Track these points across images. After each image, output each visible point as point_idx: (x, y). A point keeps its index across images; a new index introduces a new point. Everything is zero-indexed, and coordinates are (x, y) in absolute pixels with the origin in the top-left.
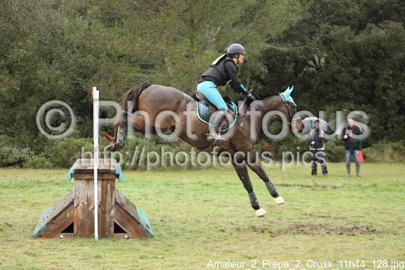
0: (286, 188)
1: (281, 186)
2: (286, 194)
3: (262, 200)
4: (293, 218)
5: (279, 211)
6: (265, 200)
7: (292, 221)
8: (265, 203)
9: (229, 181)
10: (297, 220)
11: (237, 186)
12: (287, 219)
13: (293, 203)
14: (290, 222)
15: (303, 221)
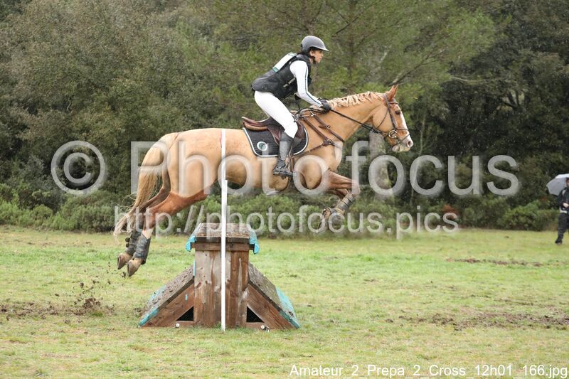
0: (473, 265)
1: (466, 262)
2: (475, 273)
3: (443, 281)
4: (483, 304)
5: (464, 296)
6: (446, 281)
7: (481, 309)
8: (446, 284)
9: (398, 254)
10: (488, 308)
11: (408, 262)
12: (476, 306)
14: (480, 310)
15: (498, 309)
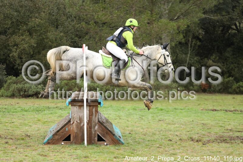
0: (215, 112)
1: (211, 111)
2: (215, 116)
3: (198, 120)
4: (218, 132)
5: (209, 128)
6: (201, 120)
7: (217, 134)
8: (200, 122)
9: (177, 107)
10: (221, 134)
11: (181, 111)
12: (214, 133)
13: (219, 122)
14: (217, 135)
15: (225, 134)
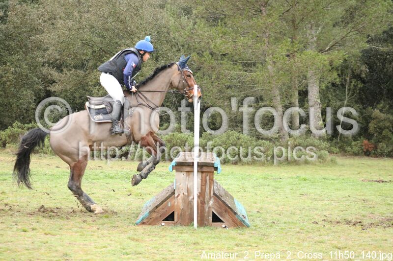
0: (381, 184)
1: (376, 182)
2: (382, 190)
3: (357, 195)
4: (385, 212)
5: (372, 206)
6: (360, 195)
7: (383, 215)
8: (360, 197)
9: (327, 176)
10: (389, 215)
11: (333, 181)
12: (380, 213)
13: (387, 199)
14: (382, 216)
